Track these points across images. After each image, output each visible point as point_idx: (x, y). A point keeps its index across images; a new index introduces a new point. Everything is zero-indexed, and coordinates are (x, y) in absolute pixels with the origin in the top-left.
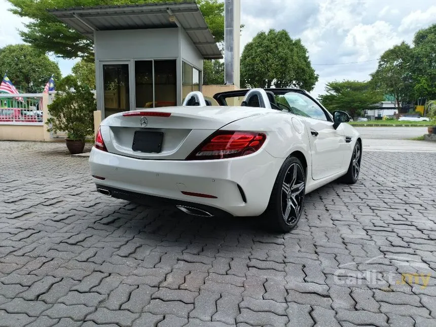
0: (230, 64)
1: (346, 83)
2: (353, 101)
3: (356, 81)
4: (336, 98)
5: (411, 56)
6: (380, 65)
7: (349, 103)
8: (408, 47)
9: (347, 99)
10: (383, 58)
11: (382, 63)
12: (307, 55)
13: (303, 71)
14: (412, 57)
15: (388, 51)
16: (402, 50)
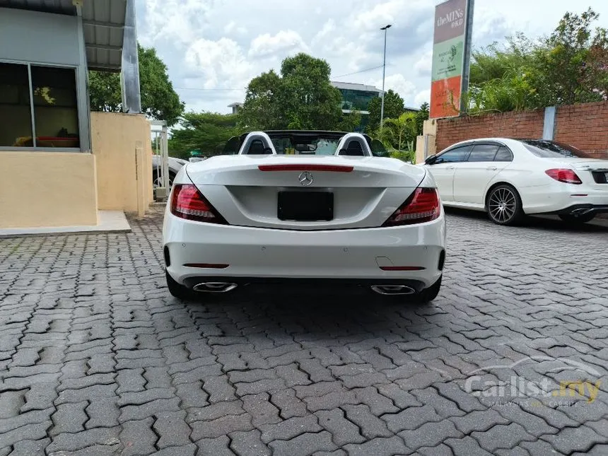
0: (133, 81)
1: (205, 115)
2: (217, 140)
3: (217, 114)
4: (195, 136)
5: (280, 88)
6: (248, 96)
7: (211, 141)
8: (276, 77)
9: (208, 137)
10: (251, 87)
11: (251, 93)
12: (166, 74)
13: (165, 95)
14: (283, 89)
15: (256, 79)
16: (271, 81)
